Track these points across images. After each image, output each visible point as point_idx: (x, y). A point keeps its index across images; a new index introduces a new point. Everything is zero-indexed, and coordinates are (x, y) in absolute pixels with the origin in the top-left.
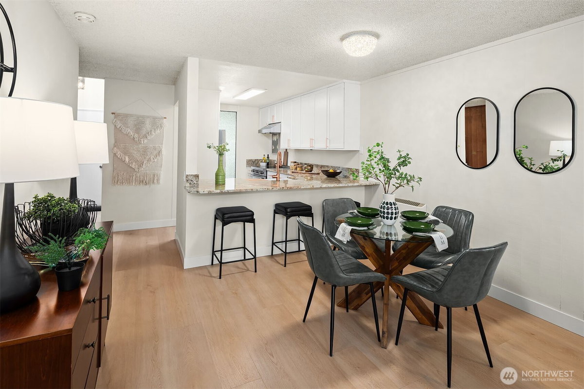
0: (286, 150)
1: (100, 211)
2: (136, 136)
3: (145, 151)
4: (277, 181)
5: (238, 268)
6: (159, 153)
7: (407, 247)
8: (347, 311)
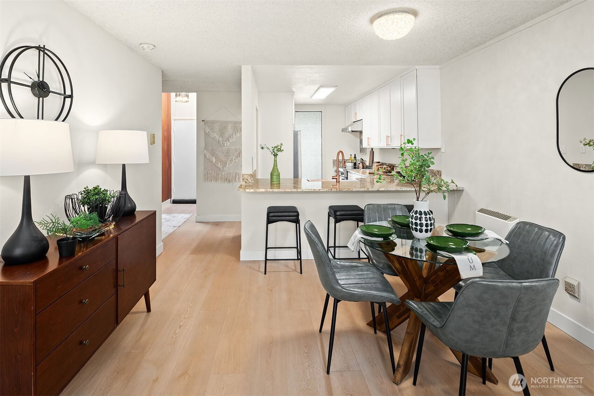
0: (372, 149)
1: (196, 203)
2: (221, 139)
3: (228, 153)
4: (337, 182)
5: (287, 266)
6: (240, 154)
7: (445, 268)
8: (376, 333)
